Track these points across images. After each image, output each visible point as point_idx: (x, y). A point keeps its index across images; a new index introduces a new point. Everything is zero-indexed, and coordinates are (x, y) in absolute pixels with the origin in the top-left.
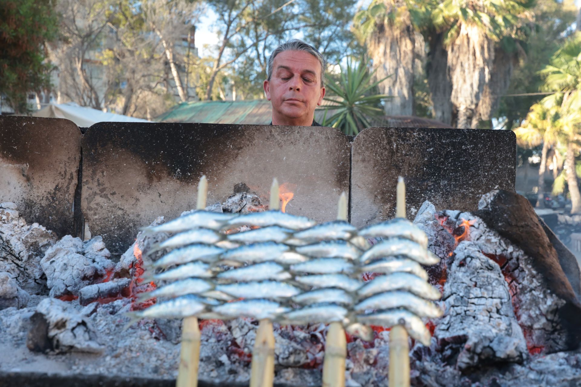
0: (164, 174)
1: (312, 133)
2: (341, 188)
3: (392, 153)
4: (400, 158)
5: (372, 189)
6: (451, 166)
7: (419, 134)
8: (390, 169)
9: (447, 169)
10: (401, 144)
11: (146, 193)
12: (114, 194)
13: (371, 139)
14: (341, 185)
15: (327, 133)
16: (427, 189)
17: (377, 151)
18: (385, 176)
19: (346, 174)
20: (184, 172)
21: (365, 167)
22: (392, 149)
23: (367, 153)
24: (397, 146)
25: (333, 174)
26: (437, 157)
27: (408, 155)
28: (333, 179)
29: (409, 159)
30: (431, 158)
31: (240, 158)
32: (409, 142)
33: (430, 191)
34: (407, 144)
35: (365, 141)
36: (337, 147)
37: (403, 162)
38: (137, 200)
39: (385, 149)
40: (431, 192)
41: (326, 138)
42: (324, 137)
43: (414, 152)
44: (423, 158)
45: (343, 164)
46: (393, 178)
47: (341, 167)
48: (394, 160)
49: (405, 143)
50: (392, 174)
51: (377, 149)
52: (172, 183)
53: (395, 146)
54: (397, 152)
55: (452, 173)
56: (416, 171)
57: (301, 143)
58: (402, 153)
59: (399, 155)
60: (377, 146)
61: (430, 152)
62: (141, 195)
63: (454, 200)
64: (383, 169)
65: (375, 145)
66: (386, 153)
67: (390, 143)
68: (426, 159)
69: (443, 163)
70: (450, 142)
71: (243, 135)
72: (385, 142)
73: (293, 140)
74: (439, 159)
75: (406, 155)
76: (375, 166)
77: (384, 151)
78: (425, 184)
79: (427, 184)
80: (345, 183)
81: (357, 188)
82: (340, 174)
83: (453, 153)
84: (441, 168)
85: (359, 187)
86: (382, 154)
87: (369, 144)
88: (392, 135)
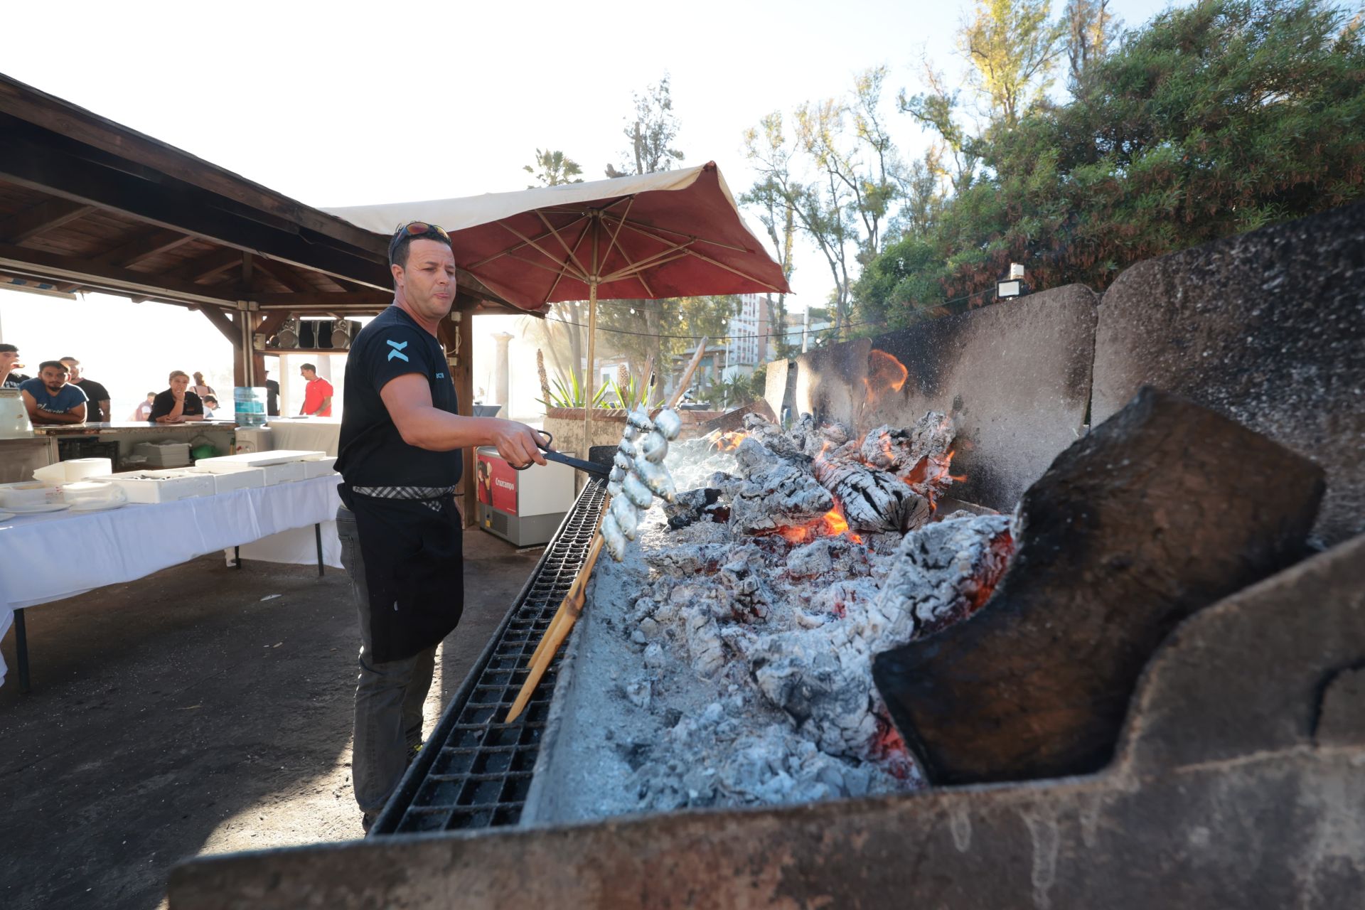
0: (915, 389)
1: (1044, 303)
2: (1072, 398)
3: (1172, 310)
4: (1188, 322)
5: (1124, 397)
6: (1338, 320)
7: (1246, 250)
8: (1162, 351)
9: (1321, 333)
10: (1196, 287)
11: (903, 411)
12: (881, 412)
13: (1131, 291)
14: (1074, 392)
15: (1063, 298)
16: (1247, 394)
17: (1140, 315)
18: (1151, 369)
19: (1084, 370)
20: (928, 383)
21: (1116, 353)
22: (1173, 304)
23: (1123, 322)
24: (1185, 293)
25: (1064, 372)
26: (1292, 299)
27: (1209, 311)
28: (1062, 382)
29: (1211, 317)
30: (1271, 309)
31: (962, 359)
32: (1217, 277)
33: (1257, 397)
34: (1211, 283)
35: (1121, 296)
36: (1075, 321)
37: (1195, 330)
38: (897, 419)
39: (1158, 306)
40: (1260, 401)
41: (1061, 306)
42: (1058, 305)
43: (1226, 300)
44: (1249, 310)
45: (1083, 350)
46: (1167, 371)
47: (1077, 358)
48: (1175, 328)
49: (1204, 282)
50: (1166, 361)
51: (1143, 308)
52: (920, 398)
53: (1179, 295)
54: (1184, 307)
55: (1338, 340)
56: (1225, 348)
57: (1027, 324)
58: (1195, 308)
59: (1187, 313)
60: (1142, 304)
61: (1270, 292)
62: (900, 414)
63: (1334, 422)
64: (1150, 353)
65: (1139, 302)
66: (1159, 316)
67: (1170, 290)
68: (1255, 313)
69: (1310, 314)
70: (1344, 245)
71: (970, 326)
72: (1161, 289)
73: (1018, 322)
74: (1300, 305)
75: (1205, 310)
76: (1134, 348)
77: (1155, 310)
78: (1244, 379)
79: (1250, 380)
80: (1081, 389)
81: (1100, 397)
82: (1075, 370)
83: (1351, 278)
84: (1300, 331)
85: (1104, 395)
86: (1150, 319)
87: (1129, 300)
88: (1176, 272)
